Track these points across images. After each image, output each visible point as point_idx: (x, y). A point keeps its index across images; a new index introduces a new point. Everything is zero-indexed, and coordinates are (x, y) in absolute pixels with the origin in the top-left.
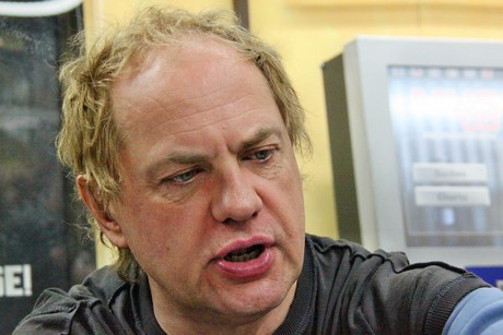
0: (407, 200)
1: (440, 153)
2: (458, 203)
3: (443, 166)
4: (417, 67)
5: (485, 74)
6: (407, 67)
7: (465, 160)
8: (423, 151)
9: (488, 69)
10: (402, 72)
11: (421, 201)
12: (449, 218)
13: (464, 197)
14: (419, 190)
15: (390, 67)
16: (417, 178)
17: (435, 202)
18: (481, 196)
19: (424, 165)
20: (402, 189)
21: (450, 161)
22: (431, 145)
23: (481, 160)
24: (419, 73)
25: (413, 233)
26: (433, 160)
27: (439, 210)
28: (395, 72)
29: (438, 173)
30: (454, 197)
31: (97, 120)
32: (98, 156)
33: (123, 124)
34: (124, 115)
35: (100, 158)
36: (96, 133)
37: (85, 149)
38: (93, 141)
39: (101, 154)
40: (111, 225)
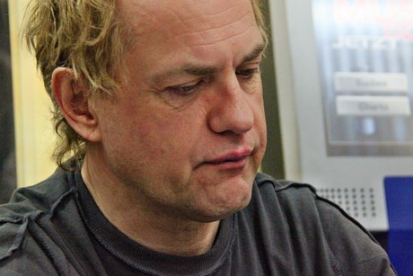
0: (328, 108)
1: (362, 63)
2: (379, 112)
3: (364, 76)
7: (387, 69)
8: (345, 61)
11: (342, 110)
12: (369, 127)
13: (385, 107)
14: (340, 99)
16: (338, 87)
17: (356, 111)
18: (401, 106)
19: (346, 74)
20: (324, 99)
21: (371, 70)
23: (402, 70)
25: (334, 142)
26: (355, 69)
27: (360, 120)
29: (359, 82)
30: (374, 107)
31: (107, 22)
32: (98, 54)
33: (133, 30)
34: (136, 21)
35: (100, 58)
36: (103, 34)
37: (77, 46)
38: (97, 40)
39: (104, 54)
40: (82, 119)
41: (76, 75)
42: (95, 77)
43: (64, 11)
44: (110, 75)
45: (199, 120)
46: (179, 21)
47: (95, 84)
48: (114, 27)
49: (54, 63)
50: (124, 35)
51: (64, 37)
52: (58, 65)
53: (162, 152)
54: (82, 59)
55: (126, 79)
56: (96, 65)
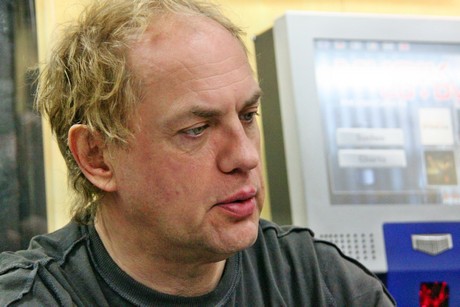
0: (331, 161)
1: (361, 119)
2: (378, 164)
3: (364, 131)
4: (341, 40)
5: (402, 47)
6: (332, 41)
7: (384, 125)
8: (346, 118)
9: (405, 42)
10: (327, 44)
11: (343, 162)
12: (369, 178)
13: (383, 160)
14: (342, 153)
15: (316, 40)
16: (340, 142)
17: (356, 164)
18: (398, 159)
19: (346, 129)
20: (327, 153)
21: (370, 126)
22: (353, 112)
23: (398, 125)
24: (342, 46)
25: (335, 192)
26: (355, 125)
27: (360, 171)
28: (320, 44)
29: (359, 137)
30: (373, 160)
31: (119, 76)
32: (112, 108)
33: (143, 81)
34: (145, 73)
35: (114, 110)
36: (116, 87)
37: (93, 101)
38: (111, 94)
39: (117, 106)
40: (99, 171)
41: (92, 129)
42: (110, 128)
43: (77, 72)
44: (125, 125)
45: (210, 163)
46: (185, 69)
47: (110, 135)
48: (126, 80)
49: (70, 121)
50: (135, 87)
51: (79, 96)
52: (74, 122)
53: (177, 193)
54: (97, 114)
55: (139, 128)
56: (110, 117)
